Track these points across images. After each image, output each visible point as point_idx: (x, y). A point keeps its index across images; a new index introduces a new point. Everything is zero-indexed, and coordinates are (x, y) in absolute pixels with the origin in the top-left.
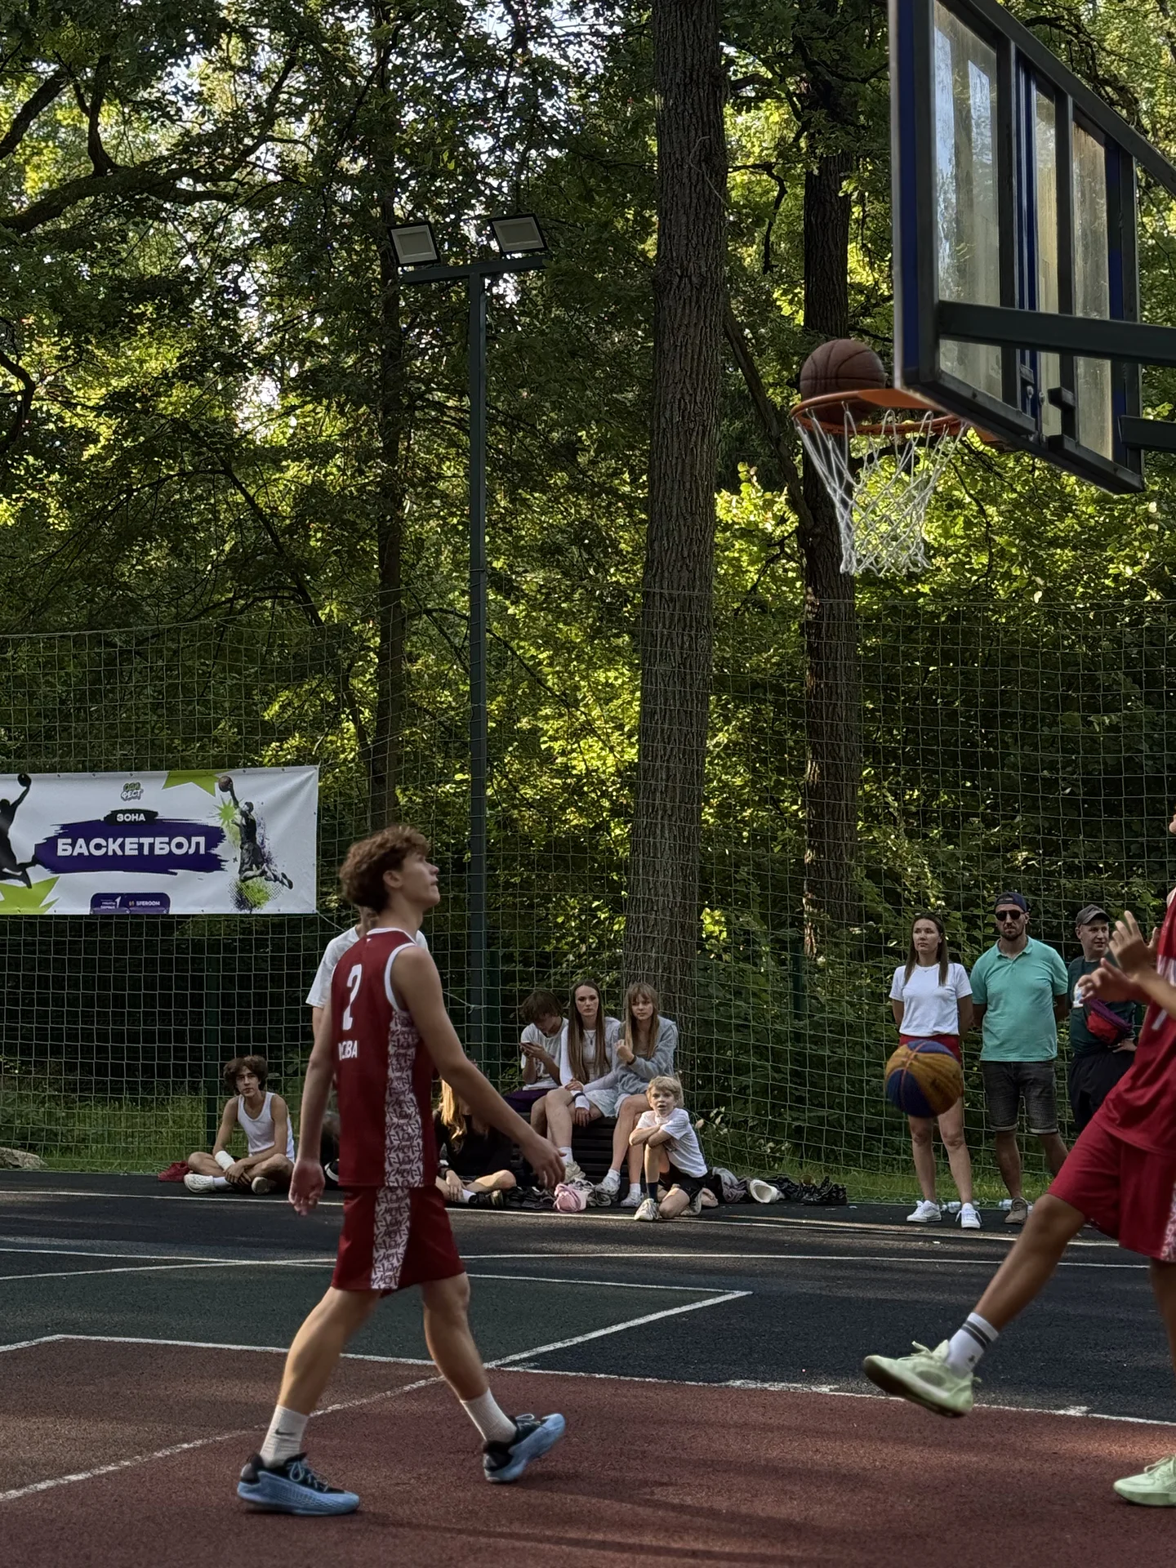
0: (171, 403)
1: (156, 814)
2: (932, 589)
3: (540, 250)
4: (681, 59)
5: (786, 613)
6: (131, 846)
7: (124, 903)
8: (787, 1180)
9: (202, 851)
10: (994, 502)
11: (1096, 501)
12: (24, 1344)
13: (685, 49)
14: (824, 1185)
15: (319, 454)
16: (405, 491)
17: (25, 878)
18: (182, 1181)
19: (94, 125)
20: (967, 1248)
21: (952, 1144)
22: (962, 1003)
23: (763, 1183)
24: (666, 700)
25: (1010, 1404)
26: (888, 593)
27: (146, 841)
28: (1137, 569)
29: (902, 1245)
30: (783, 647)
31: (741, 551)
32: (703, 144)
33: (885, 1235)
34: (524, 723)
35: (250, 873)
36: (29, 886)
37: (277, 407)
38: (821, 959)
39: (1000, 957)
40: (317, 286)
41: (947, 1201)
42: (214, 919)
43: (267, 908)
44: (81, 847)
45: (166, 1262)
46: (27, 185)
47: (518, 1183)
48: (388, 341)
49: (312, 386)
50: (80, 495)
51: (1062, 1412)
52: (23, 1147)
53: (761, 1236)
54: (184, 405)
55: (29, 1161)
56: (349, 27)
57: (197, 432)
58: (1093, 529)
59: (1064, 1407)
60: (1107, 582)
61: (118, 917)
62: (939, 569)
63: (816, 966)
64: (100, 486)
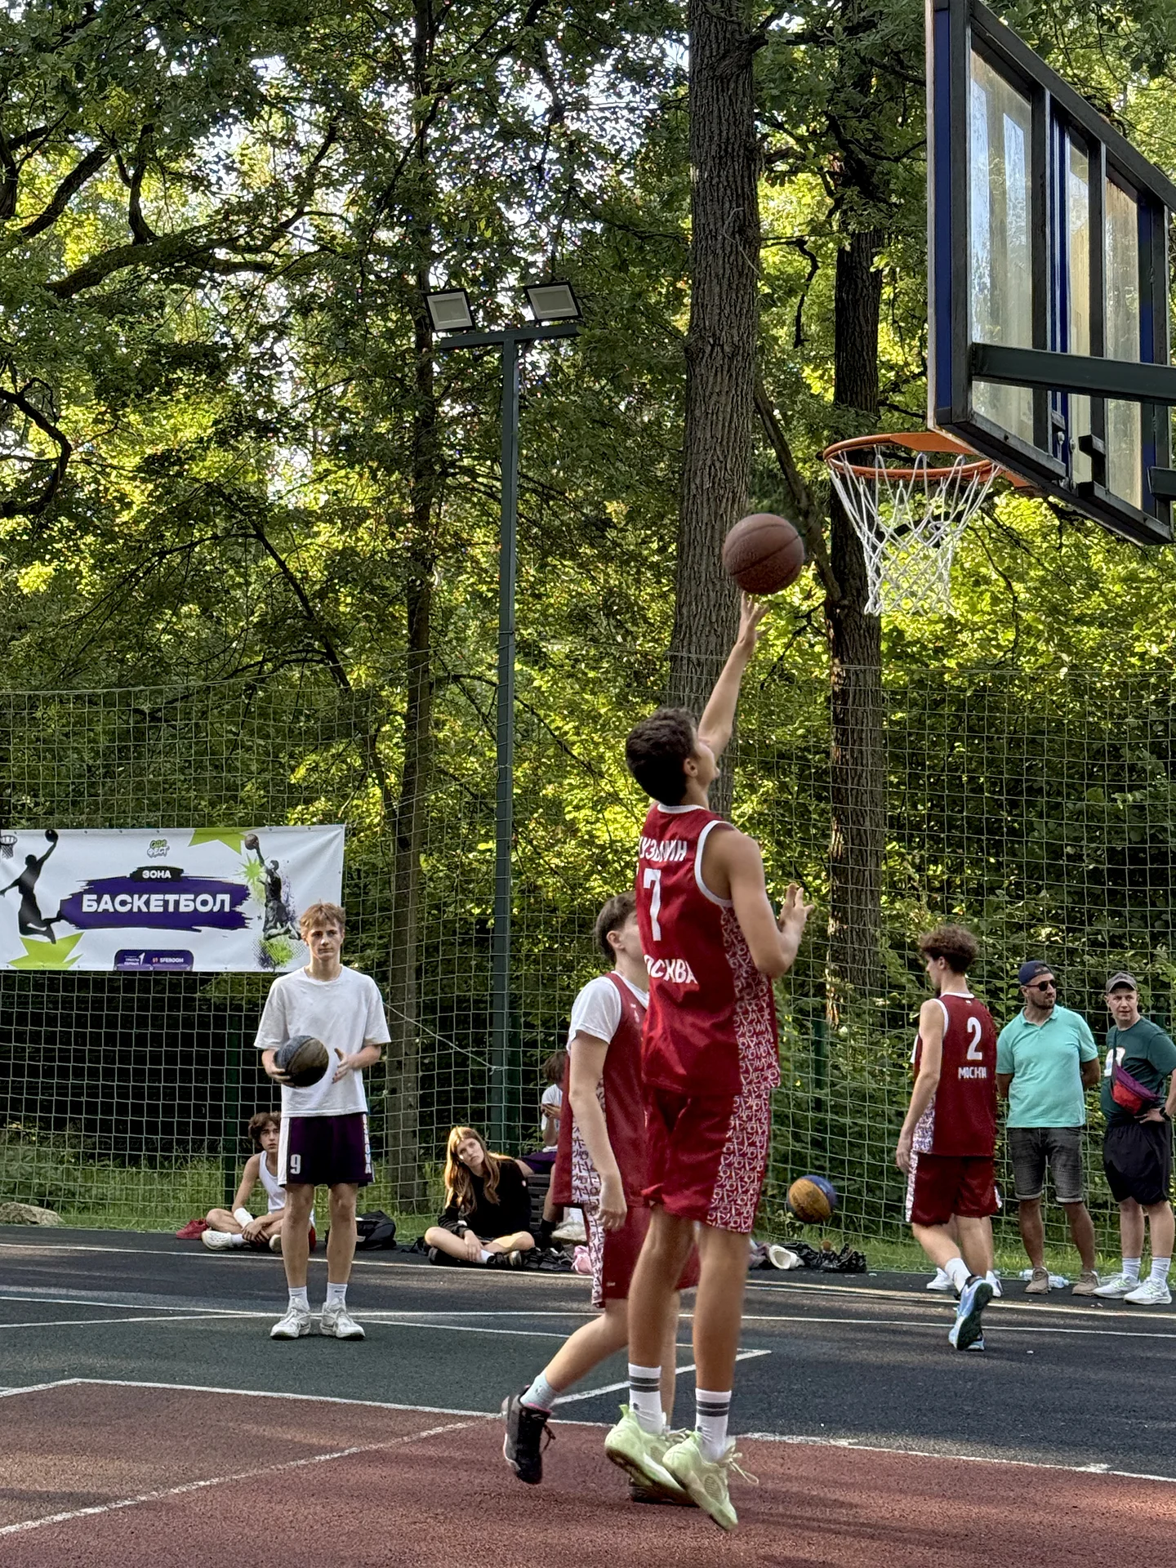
0: (204, 468)
1: (182, 871)
2: (958, 664)
3: (573, 318)
4: (716, 132)
5: (811, 687)
6: (156, 903)
7: (148, 960)
8: (806, 1247)
9: (227, 909)
10: (1021, 579)
11: (1124, 580)
12: (41, 1387)
13: (720, 123)
14: (844, 1251)
15: (347, 516)
16: (435, 557)
17: (50, 934)
18: (200, 1239)
19: (135, 195)
23: (782, 1249)
25: (1030, 1461)
26: (914, 667)
27: (171, 898)
28: (1163, 647)
29: (921, 1310)
30: (807, 719)
32: (737, 215)
33: (905, 1302)
34: (549, 790)
35: (274, 931)
36: (54, 941)
37: (309, 473)
38: (844, 1030)
39: (1026, 1025)
40: (354, 352)
42: (237, 979)
44: (106, 903)
45: (183, 1313)
46: (67, 257)
47: (537, 1243)
48: (422, 407)
49: (348, 450)
50: (113, 559)
51: (1082, 1469)
52: (41, 1205)
53: (779, 1299)
54: (218, 470)
55: (47, 1218)
56: (388, 103)
57: (230, 495)
58: (1120, 608)
59: (1084, 1464)
60: (1134, 660)
61: (141, 973)
62: (965, 644)
63: (837, 1036)
64: (132, 549)
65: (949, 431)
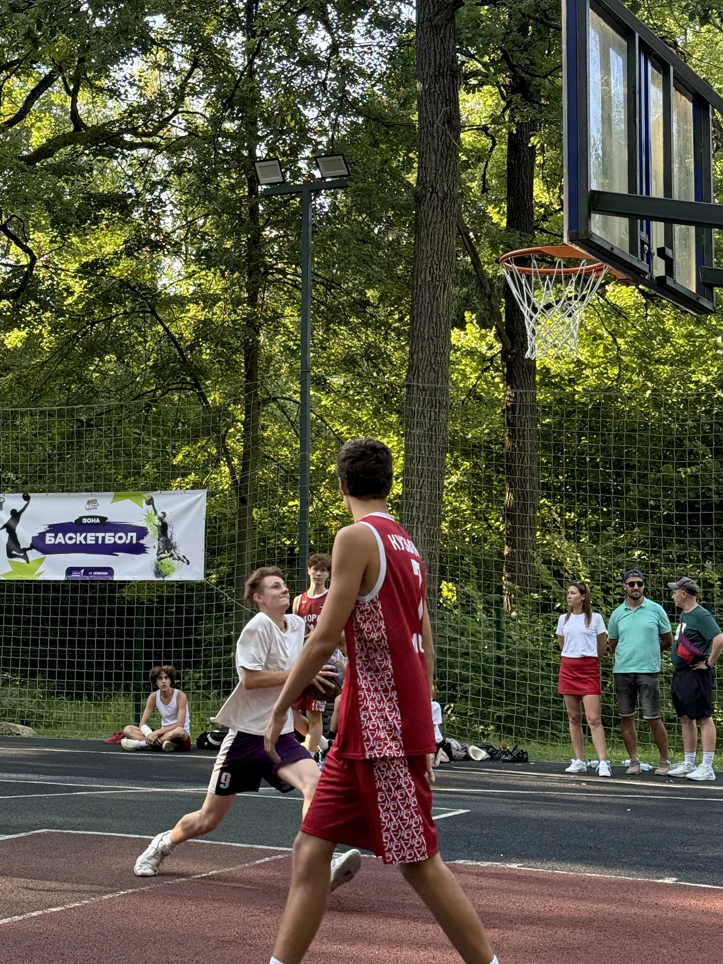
0: (118, 270)
1: (106, 518)
2: (583, 389)
3: (345, 176)
4: (433, 60)
5: (493, 403)
6: (91, 538)
7: (86, 573)
8: (491, 747)
9: (134, 541)
10: (622, 336)
11: (685, 337)
12: (23, 834)
13: (435, 55)
14: (514, 749)
15: (207, 299)
16: (261, 325)
17: (26, 558)
18: (120, 744)
19: (74, 102)
20: (602, 788)
21: (593, 724)
22: (601, 638)
23: (477, 748)
24: (420, 450)
25: (629, 876)
26: (556, 391)
27: (100, 535)
28: (710, 377)
29: (562, 785)
30: (491, 423)
31: (466, 365)
32: (446, 112)
33: (552, 780)
35: (163, 555)
36: (28, 562)
37: (183, 273)
38: (514, 614)
39: (626, 609)
40: (209, 197)
41: (590, 760)
42: (141, 584)
43: (174, 577)
44: (60, 539)
45: (110, 789)
46: (32, 140)
48: (252, 232)
49: (207, 259)
50: (63, 326)
51: (661, 881)
52: (22, 724)
53: (475, 779)
54: (127, 271)
55: (26, 731)
56: (230, 43)
57: (134, 287)
58: (683, 354)
59: (662, 878)
60: (691, 386)
61: (82, 581)
62: (588, 377)
63: (510, 618)
64: (74, 320)
65: (577, 245)
